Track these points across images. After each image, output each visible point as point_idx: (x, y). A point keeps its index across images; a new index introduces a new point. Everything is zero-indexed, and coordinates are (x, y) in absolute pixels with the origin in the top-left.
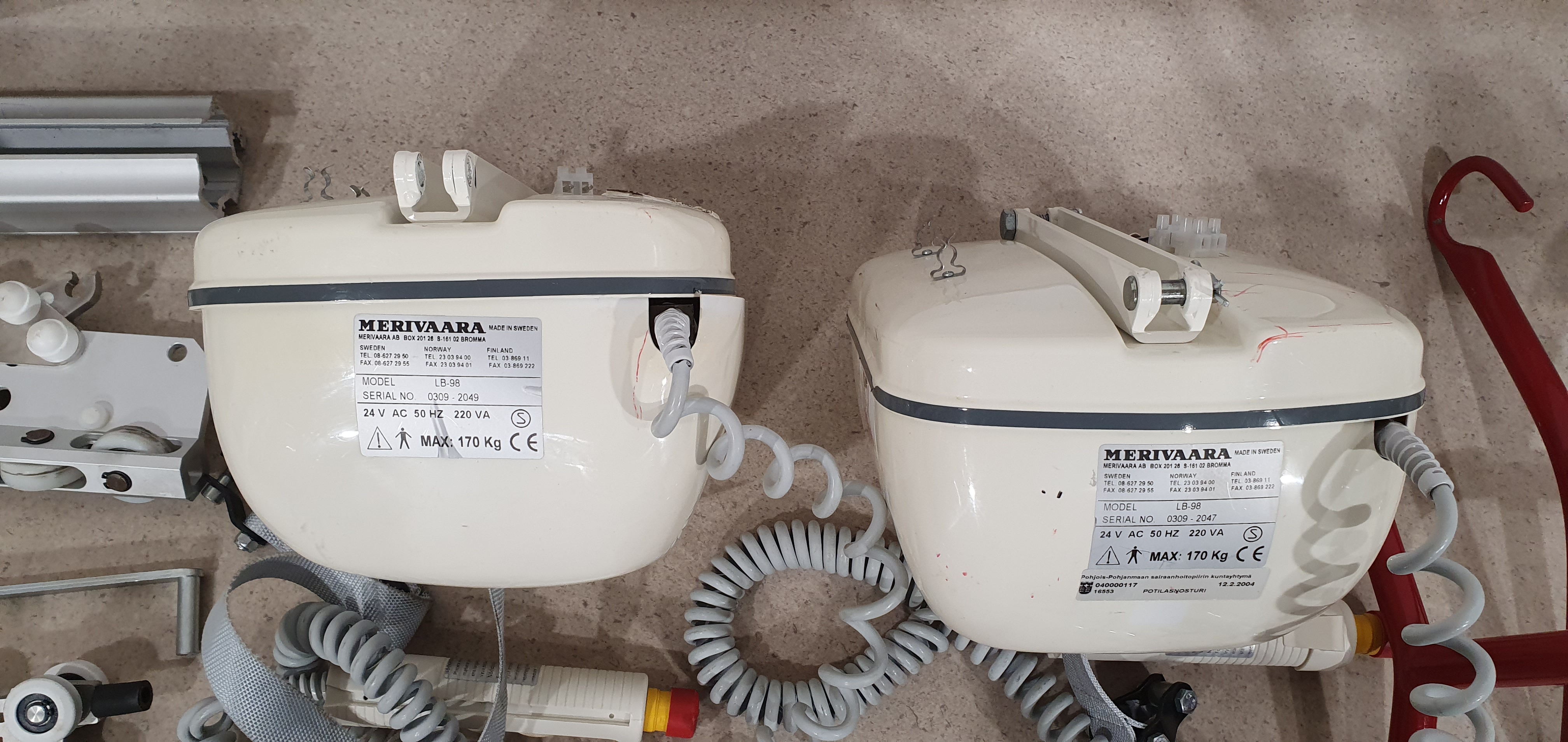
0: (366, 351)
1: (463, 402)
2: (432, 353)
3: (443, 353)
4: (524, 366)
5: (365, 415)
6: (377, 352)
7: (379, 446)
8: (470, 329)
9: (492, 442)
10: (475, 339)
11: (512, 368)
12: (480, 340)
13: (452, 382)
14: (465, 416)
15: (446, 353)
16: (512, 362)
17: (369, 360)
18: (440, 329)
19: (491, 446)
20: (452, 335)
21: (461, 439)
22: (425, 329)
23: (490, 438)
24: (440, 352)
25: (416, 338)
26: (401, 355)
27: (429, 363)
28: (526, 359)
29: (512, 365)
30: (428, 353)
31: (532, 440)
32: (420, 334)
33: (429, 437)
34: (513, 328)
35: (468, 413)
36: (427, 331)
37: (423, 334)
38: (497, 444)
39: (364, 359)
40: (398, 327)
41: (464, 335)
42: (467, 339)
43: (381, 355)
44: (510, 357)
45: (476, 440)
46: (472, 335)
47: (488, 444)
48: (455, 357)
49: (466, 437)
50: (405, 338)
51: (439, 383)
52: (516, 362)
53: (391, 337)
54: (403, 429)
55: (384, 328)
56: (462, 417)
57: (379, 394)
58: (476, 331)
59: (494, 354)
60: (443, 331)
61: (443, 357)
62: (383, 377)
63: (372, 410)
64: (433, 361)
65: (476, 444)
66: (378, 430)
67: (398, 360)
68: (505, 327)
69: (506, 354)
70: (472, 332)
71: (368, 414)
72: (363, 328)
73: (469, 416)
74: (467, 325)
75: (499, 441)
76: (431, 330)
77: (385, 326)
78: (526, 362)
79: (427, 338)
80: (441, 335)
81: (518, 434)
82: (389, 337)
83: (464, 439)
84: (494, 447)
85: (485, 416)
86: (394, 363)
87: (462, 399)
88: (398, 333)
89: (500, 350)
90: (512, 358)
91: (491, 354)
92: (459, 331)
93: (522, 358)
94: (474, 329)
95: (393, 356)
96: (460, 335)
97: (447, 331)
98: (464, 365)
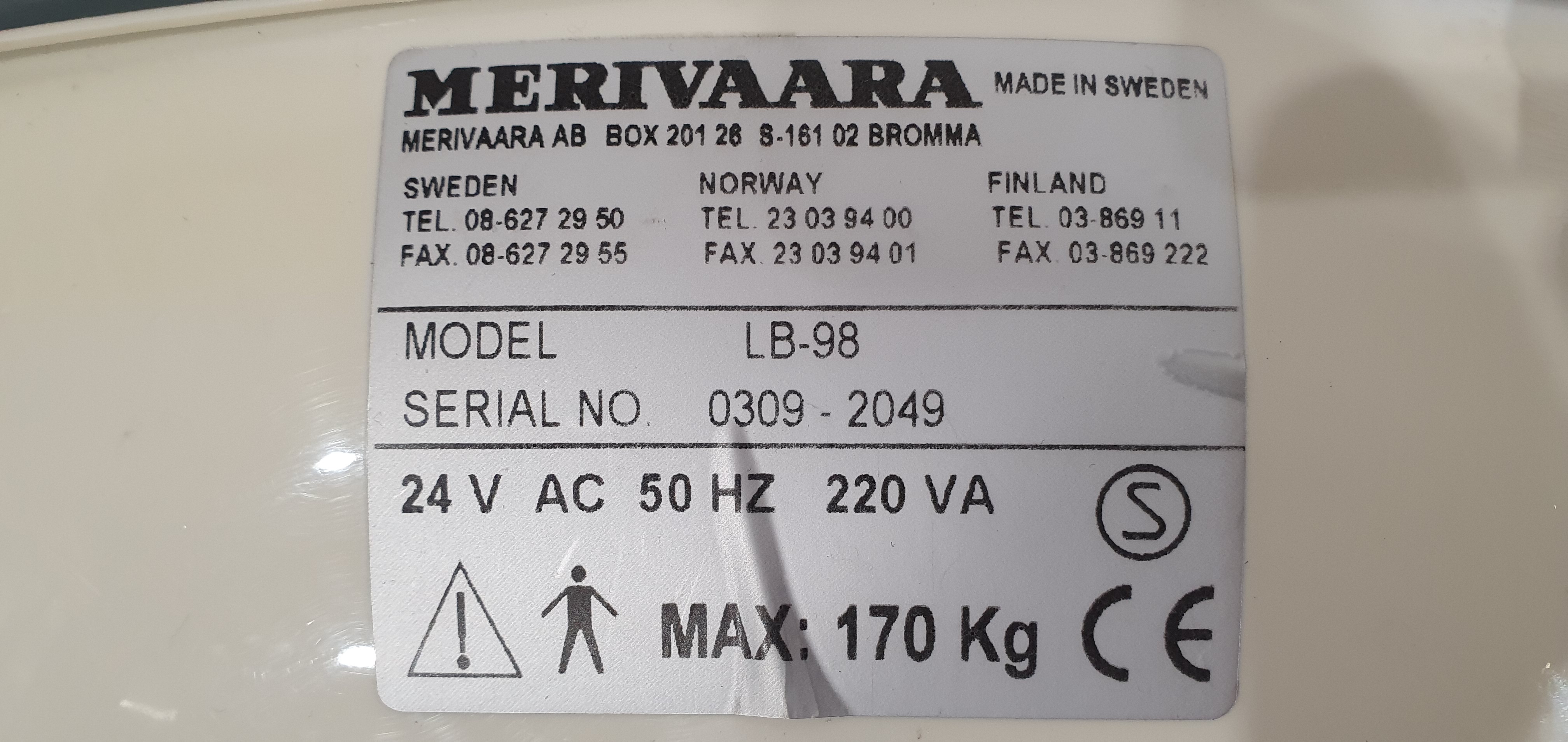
0: (431, 203)
1: (872, 434)
2: (734, 200)
3: (782, 201)
4: (1162, 255)
5: (408, 508)
6: (480, 203)
7: (463, 662)
8: (908, 89)
9: (996, 632)
10: (930, 134)
11: (1105, 262)
12: (954, 136)
13: (824, 334)
14: (875, 500)
15: (800, 202)
16: (1105, 237)
17: (442, 239)
18: (773, 93)
19: (992, 655)
20: (827, 117)
21: (849, 619)
22: (705, 92)
23: (990, 613)
24: (772, 199)
25: (662, 136)
26: (592, 215)
27: (719, 250)
28: (1169, 220)
29: (1104, 249)
30: (718, 200)
31: (1187, 622)
32: (680, 117)
33: (698, 612)
34: (1101, 86)
35: (893, 487)
36: (715, 102)
37: (693, 115)
38: (1021, 642)
39: (417, 240)
40: (580, 89)
41: (883, 115)
42: (894, 133)
43: (498, 216)
44: (1094, 214)
45: (920, 623)
46: (920, 117)
47: (975, 646)
48: (840, 219)
49: (875, 611)
50: (614, 135)
51: (761, 343)
52: (1125, 236)
53: (548, 135)
54: (578, 573)
55: (519, 99)
56: (862, 506)
57: (477, 400)
58: (938, 99)
59: (1020, 198)
60: (785, 102)
61: (784, 218)
62: (503, 319)
63: (442, 482)
64: (737, 238)
65: (920, 644)
66: (460, 581)
67: (574, 236)
68: (1069, 80)
69: (1074, 200)
70: (921, 101)
71: (421, 500)
72: (426, 104)
73: (893, 502)
74: (895, 71)
75: (1032, 630)
76: (732, 99)
77: (523, 88)
78: (1170, 234)
79: (712, 135)
80: (780, 119)
81: (1123, 593)
82: (537, 136)
83: (863, 618)
84: (1004, 659)
85: (969, 501)
86: (556, 253)
87: (866, 416)
88: (582, 115)
89: (1046, 182)
90: (1106, 215)
91: (1008, 200)
92: (861, 99)
93: (1151, 220)
94: (926, 86)
95: (554, 218)
96: (863, 117)
97: (803, 99)
98: (884, 252)
